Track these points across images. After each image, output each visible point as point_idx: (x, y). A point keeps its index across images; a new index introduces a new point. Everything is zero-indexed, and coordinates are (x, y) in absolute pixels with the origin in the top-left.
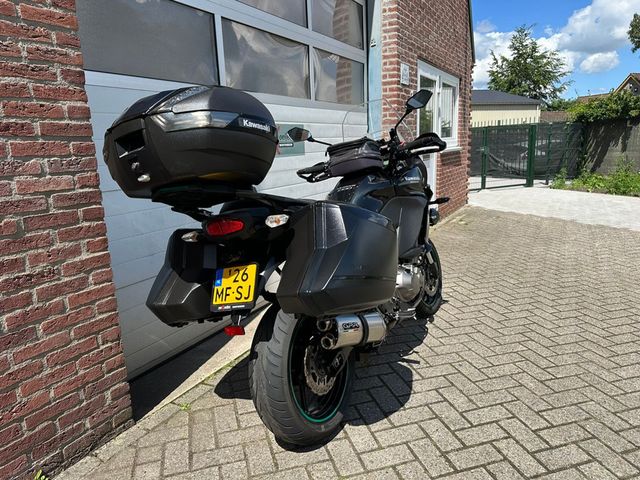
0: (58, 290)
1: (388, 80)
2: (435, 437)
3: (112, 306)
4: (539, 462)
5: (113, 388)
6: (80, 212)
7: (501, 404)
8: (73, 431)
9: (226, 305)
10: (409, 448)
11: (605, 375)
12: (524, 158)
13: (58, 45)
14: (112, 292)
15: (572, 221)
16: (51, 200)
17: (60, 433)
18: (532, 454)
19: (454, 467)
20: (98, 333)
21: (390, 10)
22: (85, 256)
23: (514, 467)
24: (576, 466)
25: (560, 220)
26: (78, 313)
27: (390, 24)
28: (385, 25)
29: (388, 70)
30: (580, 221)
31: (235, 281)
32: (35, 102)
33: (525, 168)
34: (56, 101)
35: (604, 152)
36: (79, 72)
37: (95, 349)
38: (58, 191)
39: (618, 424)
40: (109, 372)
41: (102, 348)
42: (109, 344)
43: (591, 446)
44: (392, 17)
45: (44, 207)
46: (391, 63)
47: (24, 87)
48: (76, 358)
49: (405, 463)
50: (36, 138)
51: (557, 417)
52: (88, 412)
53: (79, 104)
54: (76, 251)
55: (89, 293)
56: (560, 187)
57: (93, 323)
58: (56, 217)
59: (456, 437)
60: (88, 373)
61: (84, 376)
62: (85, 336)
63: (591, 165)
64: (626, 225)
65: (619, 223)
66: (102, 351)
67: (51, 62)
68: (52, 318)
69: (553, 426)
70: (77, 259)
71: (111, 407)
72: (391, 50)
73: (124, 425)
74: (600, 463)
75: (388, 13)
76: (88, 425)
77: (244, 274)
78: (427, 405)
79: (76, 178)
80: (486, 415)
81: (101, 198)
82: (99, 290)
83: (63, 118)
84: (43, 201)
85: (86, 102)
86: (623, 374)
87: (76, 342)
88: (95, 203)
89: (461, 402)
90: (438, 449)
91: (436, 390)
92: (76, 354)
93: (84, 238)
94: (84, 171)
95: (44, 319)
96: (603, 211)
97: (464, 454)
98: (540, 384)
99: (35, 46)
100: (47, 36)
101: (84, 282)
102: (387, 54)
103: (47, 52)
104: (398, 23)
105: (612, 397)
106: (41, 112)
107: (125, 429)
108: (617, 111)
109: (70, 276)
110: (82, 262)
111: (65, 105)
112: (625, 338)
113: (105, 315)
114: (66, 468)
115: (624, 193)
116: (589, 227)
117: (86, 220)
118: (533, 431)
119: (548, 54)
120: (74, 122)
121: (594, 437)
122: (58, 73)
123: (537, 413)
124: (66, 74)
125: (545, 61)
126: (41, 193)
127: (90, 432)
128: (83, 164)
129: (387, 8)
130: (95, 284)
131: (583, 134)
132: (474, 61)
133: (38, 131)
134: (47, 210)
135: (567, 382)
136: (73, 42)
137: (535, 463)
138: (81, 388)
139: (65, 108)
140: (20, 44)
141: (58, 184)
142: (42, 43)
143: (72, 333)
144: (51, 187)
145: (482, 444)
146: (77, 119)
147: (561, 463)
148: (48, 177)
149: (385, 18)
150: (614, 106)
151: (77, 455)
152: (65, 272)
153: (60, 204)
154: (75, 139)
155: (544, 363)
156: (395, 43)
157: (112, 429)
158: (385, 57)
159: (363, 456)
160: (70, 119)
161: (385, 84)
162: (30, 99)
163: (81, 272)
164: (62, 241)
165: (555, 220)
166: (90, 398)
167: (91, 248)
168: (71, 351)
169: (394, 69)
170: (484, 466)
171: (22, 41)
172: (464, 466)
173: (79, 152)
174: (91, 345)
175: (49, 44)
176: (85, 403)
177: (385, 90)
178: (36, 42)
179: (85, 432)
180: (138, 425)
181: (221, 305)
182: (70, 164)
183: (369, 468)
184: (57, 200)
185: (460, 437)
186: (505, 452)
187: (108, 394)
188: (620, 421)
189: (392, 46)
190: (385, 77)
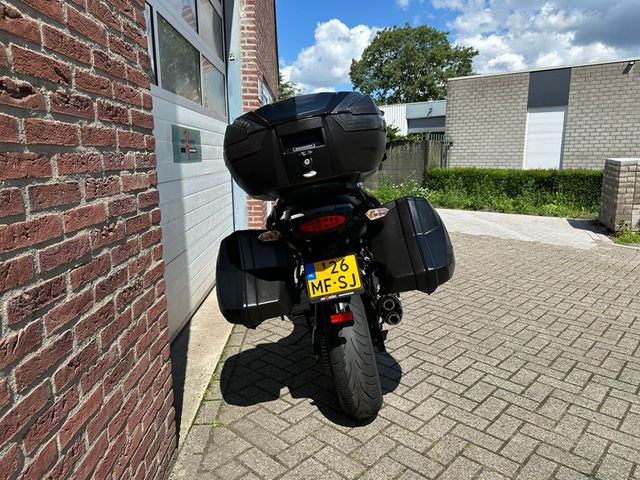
1: (248, 94)
9: (330, 295)
19: (476, 401)
21: (248, 28)
22: (153, 265)
27: (249, 42)
28: (243, 42)
29: (248, 85)
31: (333, 272)
32: (128, 87)
37: (160, 371)
40: (166, 397)
41: (163, 370)
42: (165, 365)
44: (251, 35)
46: (251, 79)
49: (444, 409)
54: (149, 259)
60: (158, 400)
66: (163, 373)
70: (150, 268)
72: (250, 66)
73: (174, 456)
75: (246, 31)
76: (158, 461)
77: (342, 265)
79: (148, 176)
83: (141, 107)
85: (150, 90)
89: (436, 360)
92: (152, 379)
93: (153, 244)
102: (246, 69)
104: (256, 42)
106: (132, 99)
110: (153, 272)
111: (142, 92)
119: (290, 84)
120: (146, 113)
122: (137, 55)
124: (141, 57)
129: (245, 26)
133: (131, 119)
139: (142, 95)
143: (149, 354)
146: (147, 110)
149: (243, 35)
152: (145, 284)
154: (146, 131)
156: (255, 60)
158: (244, 72)
160: (144, 108)
161: (245, 97)
162: (126, 81)
164: (143, 248)
167: (156, 256)
168: (150, 375)
169: (253, 85)
172: (480, 399)
174: (158, 367)
177: (246, 104)
181: (322, 296)
189: (251, 63)
190: (245, 91)
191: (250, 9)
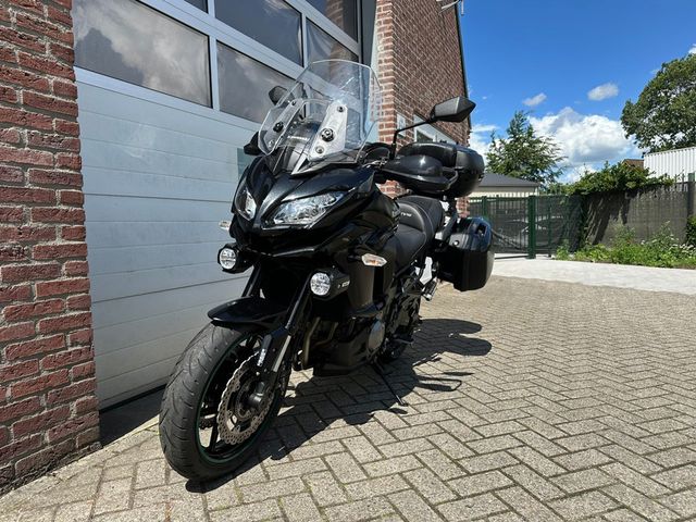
0: (27, 274)
1: (385, 129)
2: (444, 448)
3: (86, 304)
4: (557, 464)
5: (80, 400)
6: (58, 193)
7: (515, 420)
8: (30, 442)
10: (417, 458)
11: (620, 395)
12: (525, 233)
13: (49, 19)
14: (86, 287)
15: (577, 284)
16: (27, 174)
17: (13, 442)
18: (551, 458)
19: (466, 471)
20: (67, 331)
21: (386, 61)
22: (59, 242)
23: (531, 469)
24: (597, 467)
25: (565, 283)
26: (47, 304)
27: (386, 75)
29: (385, 120)
30: (585, 283)
32: (20, 69)
33: (527, 243)
34: (43, 73)
35: (605, 225)
36: (69, 50)
37: (63, 349)
38: (36, 166)
39: (637, 432)
40: (76, 380)
41: (70, 349)
42: (79, 347)
43: (612, 451)
44: (388, 67)
45: (18, 180)
46: (388, 113)
47: (10, 52)
48: (40, 356)
49: (413, 470)
50: (17, 105)
51: (575, 429)
52: (48, 423)
53: (66, 81)
54: (50, 235)
55: (60, 284)
56: (563, 258)
57: (62, 320)
58: (31, 193)
59: (468, 447)
60: (52, 376)
61: (48, 378)
62: (53, 333)
63: (593, 237)
64: (631, 286)
65: (624, 284)
66: (70, 353)
67: (41, 34)
68: (17, 304)
69: (570, 436)
70: (50, 243)
71: (76, 422)
72: (388, 99)
73: (88, 447)
74: (623, 463)
75: (384, 64)
76: (47, 439)
78: (435, 423)
79: (56, 157)
80: (498, 429)
81: (82, 182)
82: (72, 283)
83: (47, 92)
84: (19, 173)
85: (74, 81)
86: (640, 395)
87: (41, 337)
88: (76, 187)
89: (471, 420)
90: (448, 457)
91: (444, 411)
92: (40, 350)
93: (59, 223)
94: (66, 151)
95: (8, 303)
96: (607, 276)
97: (477, 460)
98: (555, 405)
99: (25, 14)
100: (39, 8)
101: (55, 271)
103: (37, 23)
104: (394, 74)
105: (630, 412)
106: (26, 81)
107: (90, 451)
108: (615, 183)
109: (41, 260)
110: (56, 247)
111: (52, 80)
112: (639, 368)
113: (77, 313)
114: (16, 486)
115: (628, 263)
116: (595, 287)
117: (64, 203)
118: (551, 440)
119: (544, 139)
120: (59, 99)
121: (614, 443)
122: (47, 47)
123: (553, 426)
124: (55, 49)
125: (541, 145)
126: (18, 164)
127: (48, 448)
128: (66, 144)
129: (383, 59)
130: (68, 275)
131: (582, 206)
132: (470, 127)
133: (21, 99)
134: (23, 183)
135: (582, 402)
136: (66, 20)
137: (554, 465)
138: (43, 392)
139: (51, 82)
140: (10, 9)
141: (37, 158)
142: (32, 13)
143: (38, 326)
144: (29, 160)
145: (496, 451)
146: (63, 96)
147: (581, 465)
148: (26, 149)
149: (381, 68)
150: (610, 178)
151: (32, 473)
152: (36, 255)
153: (37, 180)
154: (59, 115)
155: (557, 388)
156: (391, 93)
157: (75, 450)
159: (365, 466)
160: (56, 94)
161: (382, 134)
162: (15, 65)
163: (54, 258)
164: (35, 220)
165: (559, 283)
166: (53, 407)
167: (66, 234)
168: (35, 346)
169: (390, 119)
170: (499, 469)
171: (12, 6)
172: (478, 470)
173: (62, 129)
174: (58, 344)
175: (40, 16)
176: (45, 412)
177: (382, 139)
178: (27, 11)
179: (43, 447)
180: (105, 449)
182: (51, 140)
183: (373, 475)
184: (34, 175)
185: (472, 447)
186: (521, 457)
187: (73, 406)
188: (640, 430)
189: (388, 96)
190: (381, 126)
191: (388, 41)
